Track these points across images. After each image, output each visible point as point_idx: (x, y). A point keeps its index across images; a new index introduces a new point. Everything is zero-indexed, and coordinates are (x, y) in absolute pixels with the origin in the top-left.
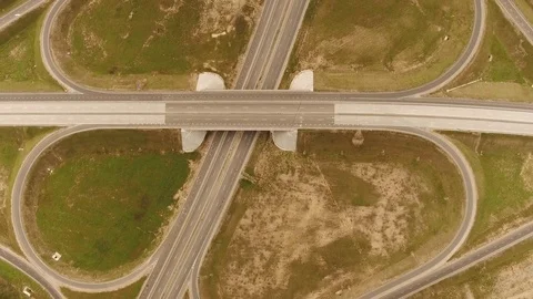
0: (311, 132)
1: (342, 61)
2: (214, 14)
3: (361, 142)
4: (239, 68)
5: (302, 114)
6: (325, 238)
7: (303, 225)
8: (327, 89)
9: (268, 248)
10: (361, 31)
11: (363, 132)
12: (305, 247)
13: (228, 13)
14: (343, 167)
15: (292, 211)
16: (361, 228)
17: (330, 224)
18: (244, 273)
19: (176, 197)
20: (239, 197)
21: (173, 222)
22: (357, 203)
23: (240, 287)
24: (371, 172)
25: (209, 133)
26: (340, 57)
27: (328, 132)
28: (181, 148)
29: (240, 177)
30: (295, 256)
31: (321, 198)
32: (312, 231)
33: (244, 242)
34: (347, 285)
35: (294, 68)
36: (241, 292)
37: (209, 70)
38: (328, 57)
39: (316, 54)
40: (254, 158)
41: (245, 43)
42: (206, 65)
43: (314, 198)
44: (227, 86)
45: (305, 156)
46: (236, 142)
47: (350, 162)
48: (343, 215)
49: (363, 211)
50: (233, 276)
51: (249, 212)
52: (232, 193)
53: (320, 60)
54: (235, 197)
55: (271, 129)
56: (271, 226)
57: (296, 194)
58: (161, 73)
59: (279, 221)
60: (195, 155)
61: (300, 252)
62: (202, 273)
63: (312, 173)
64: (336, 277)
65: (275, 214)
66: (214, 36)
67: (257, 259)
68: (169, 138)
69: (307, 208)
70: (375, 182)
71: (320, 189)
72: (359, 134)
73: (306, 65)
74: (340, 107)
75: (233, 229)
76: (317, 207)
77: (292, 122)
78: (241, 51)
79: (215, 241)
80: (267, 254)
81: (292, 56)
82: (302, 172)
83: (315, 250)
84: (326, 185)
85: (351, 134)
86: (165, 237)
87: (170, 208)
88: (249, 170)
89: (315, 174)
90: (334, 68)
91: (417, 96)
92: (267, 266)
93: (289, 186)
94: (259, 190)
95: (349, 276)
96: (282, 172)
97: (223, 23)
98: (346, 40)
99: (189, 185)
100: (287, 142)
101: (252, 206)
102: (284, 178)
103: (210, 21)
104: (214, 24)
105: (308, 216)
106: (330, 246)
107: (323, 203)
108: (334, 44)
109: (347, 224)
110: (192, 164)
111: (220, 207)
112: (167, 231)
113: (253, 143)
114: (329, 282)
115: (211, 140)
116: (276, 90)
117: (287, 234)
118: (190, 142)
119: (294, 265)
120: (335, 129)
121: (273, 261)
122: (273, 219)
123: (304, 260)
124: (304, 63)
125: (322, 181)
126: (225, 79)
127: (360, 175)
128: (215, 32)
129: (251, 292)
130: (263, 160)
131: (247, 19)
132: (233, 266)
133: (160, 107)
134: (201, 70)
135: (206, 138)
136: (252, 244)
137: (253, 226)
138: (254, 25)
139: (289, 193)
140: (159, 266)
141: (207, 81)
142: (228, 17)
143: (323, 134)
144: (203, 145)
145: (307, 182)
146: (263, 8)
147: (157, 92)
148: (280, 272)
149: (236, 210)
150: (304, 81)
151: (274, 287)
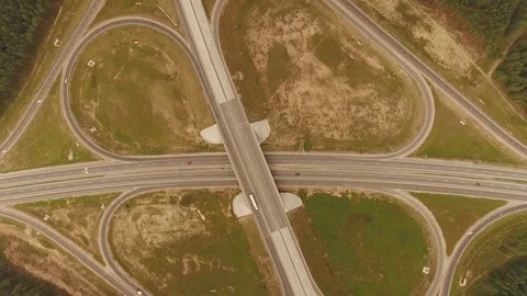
0: (248, 113)
1: (185, 112)
2: (186, 226)
3: (240, 73)
4: (221, 188)
5: (237, 126)
6: (323, 71)
7: (320, 90)
8: (210, 114)
9: (349, 109)
10: (156, 108)
11: (232, 74)
12: (336, 82)
13: (181, 215)
14: (264, 79)
15: (312, 103)
16: (305, 46)
17: (311, 70)
18: (375, 120)
19: (340, 196)
20: (320, 147)
21: (360, 190)
22: (287, 57)
23: (387, 118)
24: (259, 56)
25: (280, 191)
26: (181, 115)
27: (243, 101)
28: (299, 208)
29: (304, 153)
30: (346, 87)
31: (295, 85)
32: (322, 82)
33: (352, 130)
34: (351, 40)
35: (204, 147)
36: (390, 116)
37: (232, 211)
38: (185, 124)
39: (187, 134)
40: (286, 148)
41: (200, 193)
42: (229, 215)
43: (296, 92)
44: (239, 192)
45: (268, 111)
46: (279, 167)
47: (259, 76)
48: (300, 64)
49: (291, 50)
50: (381, 127)
51: (328, 135)
52: (318, 154)
53: (190, 130)
54: (320, 150)
55: (258, 144)
56: (332, 114)
57: (299, 105)
58: (249, 249)
59: (325, 110)
60: (302, 194)
61: (341, 85)
62: (389, 151)
63: (279, 100)
64: (348, 50)
65: (321, 115)
66: (203, 218)
67: (361, 114)
68: (297, 220)
69: (307, 93)
70: (266, 51)
71: (288, 89)
72: (235, 77)
73: (198, 138)
74: (220, 99)
75: (345, 141)
76: (303, 86)
77: (247, 131)
78: (207, 192)
79: (361, 152)
80: (353, 108)
81: (196, 151)
82: (280, 108)
83: (335, 74)
84: (283, 87)
85: (237, 82)
86: (374, 191)
87: (350, 196)
88: (296, 148)
89: (278, 98)
90: (192, 116)
91: (189, 46)
92: (363, 105)
93: (296, 113)
94: (308, 135)
95: (344, 41)
96: (287, 123)
97: (191, 215)
98: (167, 116)
99: (326, 189)
100: (262, 129)
101: (322, 135)
102: (290, 120)
103: (193, 226)
104: (194, 222)
105: (313, 90)
106: (327, 64)
107: (298, 83)
108: (174, 125)
109: (306, 58)
110: (310, 194)
111: (333, 158)
112: (368, 191)
113: (275, 153)
114: (355, 54)
115: (285, 187)
116: (227, 153)
117: (332, 100)
118: (292, 202)
119: (353, 85)
120: (239, 96)
121: (359, 103)
122: (325, 115)
123: (346, 79)
124: (198, 140)
125: (281, 90)
126: (234, 196)
127: (266, 64)
128: (200, 218)
129: (388, 109)
130: (283, 141)
131: (180, 198)
132: (374, 131)
133: (275, 236)
134: (234, 217)
135: (285, 192)
136: (351, 122)
137: (337, 128)
138: (184, 191)
139: (301, 111)
140: (396, 186)
141: (241, 208)
142: (185, 213)
143: (245, 104)
144: (291, 191)
145: (287, 101)
146: (167, 190)
147: (265, 243)
148: (363, 93)
149: (330, 145)
150: (211, 135)
151: (376, 94)
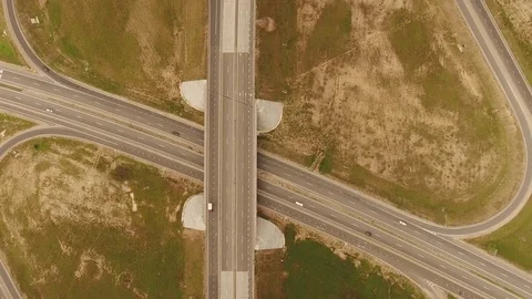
0: (259, 82)
1: (171, 46)
2: (107, 209)
3: (271, 21)
4: (176, 175)
5: (236, 93)
6: (393, 66)
7: (377, 93)
8: (203, 61)
9: (407, 137)
10: (133, 24)
11: (258, 18)
12: (404, 89)
13: (106, 191)
14: (302, 44)
15: (359, 107)
16: (380, 19)
17: (375, 58)
18: (439, 168)
19: (343, 256)
20: (343, 174)
21: (376, 260)
22: (347, 25)
23: (458, 172)
24: (309, 9)
25: (260, 214)
26: (163, 49)
27: (259, 61)
28: (279, 251)
29: (316, 174)
30: (417, 103)
31: (343, 70)
32: (384, 82)
33: (400, 168)
34: (449, 38)
35: (177, 106)
36: (463, 171)
37: (179, 215)
38: (164, 64)
39: (161, 78)
40: (292, 156)
41: (146, 170)
42: (173, 218)
43: (341, 80)
44: (199, 191)
45: (289, 91)
46: (272, 179)
47: (297, 36)
48: (363, 44)
49: (358, 19)
50: (444, 181)
51: (362, 162)
52: (337, 183)
53: (168, 74)
54: (342, 179)
55: (256, 134)
56: (380, 133)
57: (338, 101)
58: (181, 277)
59: (372, 123)
60: (289, 231)
61: (410, 96)
62: (442, 221)
63: (311, 82)
64: (440, 51)
65: (363, 128)
66: (135, 208)
67: (421, 151)
68: (266, 266)
69: (355, 89)
70: (321, 5)
71: (331, 72)
72: (261, 22)
73: (174, 90)
74: (227, 46)
75: (385, 181)
76: (354, 76)
77: (247, 107)
78: (156, 172)
79: (400, 205)
80: (414, 138)
81: (162, 108)
82: (310, 95)
83: (409, 78)
84: (325, 65)
85: (261, 32)
86: (397, 271)
87: (357, 263)
88: (308, 161)
89: (312, 78)
90: (178, 56)
92: (430, 138)
93: (328, 111)
94: (333, 148)
95: (439, 36)
96: (310, 120)
97: (118, 197)
98: (144, 41)
99: (328, 239)
100: (271, 114)
101: (353, 158)
102: (316, 118)
103: (116, 213)
104: (121, 208)
105: (366, 88)
106: (403, 58)
107: (349, 68)
108: (149, 57)
109: (375, 38)
110: (301, 236)
111: (357, 199)
112: (388, 267)
113: (277, 157)
114: (448, 60)
115: (268, 211)
116: (205, 128)
117: (388, 113)
118: (270, 238)
119: (428, 104)
120: (255, 53)
121: (423, 131)
122: (369, 131)
123: (422, 92)
124: (172, 94)
125: (320, 70)
126: (191, 194)
127: (313, 23)
128: (130, 207)
129: (464, 158)
130: (294, 144)
131: (114, 166)
132: (431, 182)
133: (225, 278)
134: (179, 224)
135: (267, 218)
136: (402, 157)
137: (379, 157)
138: (123, 157)
139: (337, 110)
140: (432, 277)
141: (194, 215)
142: (112, 190)
143: (261, 67)
144: (275, 221)
145: (322, 89)
146: (101, 146)
147: (206, 283)
148: (437, 122)
149: (359, 178)
150: (194, 93)
151: (456, 130)
